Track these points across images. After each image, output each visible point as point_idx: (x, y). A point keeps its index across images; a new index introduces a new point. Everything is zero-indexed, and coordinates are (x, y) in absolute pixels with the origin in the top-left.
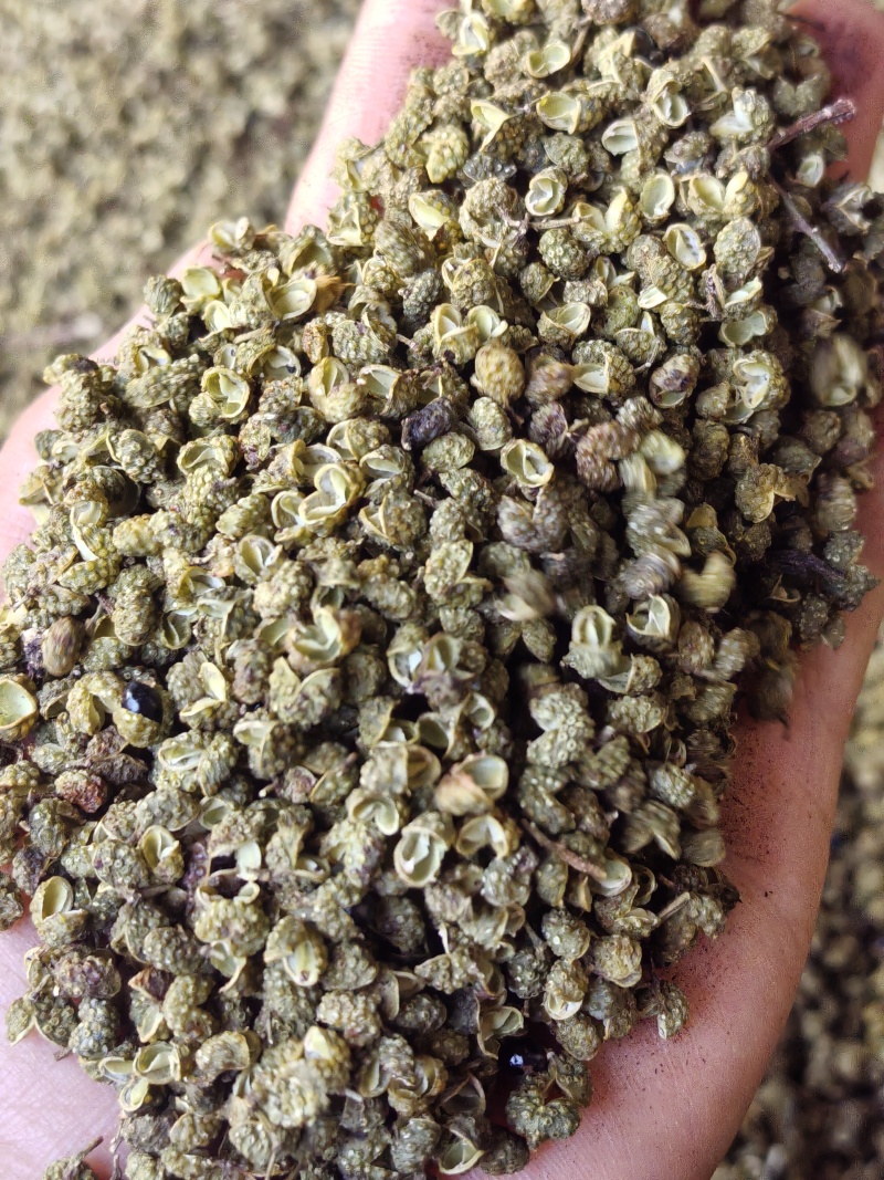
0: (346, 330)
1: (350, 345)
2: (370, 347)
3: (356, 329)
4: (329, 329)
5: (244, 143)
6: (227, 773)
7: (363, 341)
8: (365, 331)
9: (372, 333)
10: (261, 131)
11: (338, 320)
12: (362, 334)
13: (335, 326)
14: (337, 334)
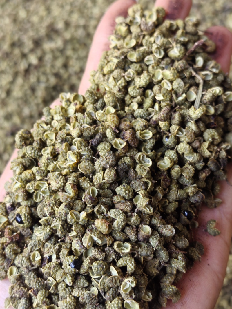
0: (81, 117)
1: (82, 121)
2: (87, 121)
3: (83, 117)
4: (77, 117)
5: (27, 71)
6: (49, 236)
7: (85, 120)
8: (85, 117)
9: (87, 118)
10: (32, 68)
11: (79, 115)
12: (85, 118)
13: (78, 116)
14: (78, 118)
